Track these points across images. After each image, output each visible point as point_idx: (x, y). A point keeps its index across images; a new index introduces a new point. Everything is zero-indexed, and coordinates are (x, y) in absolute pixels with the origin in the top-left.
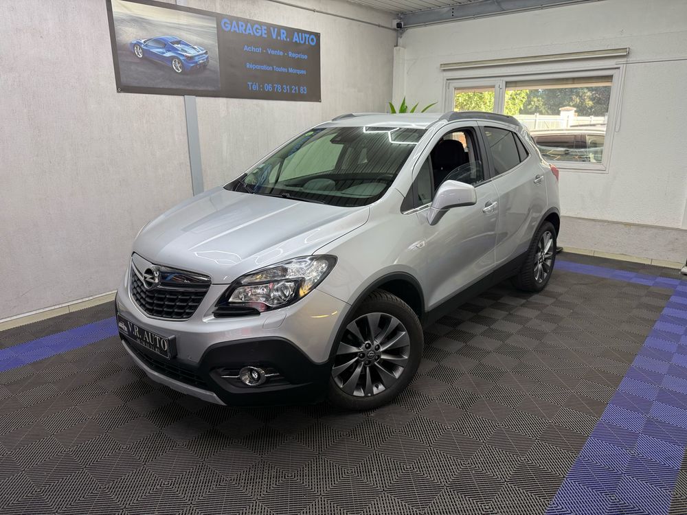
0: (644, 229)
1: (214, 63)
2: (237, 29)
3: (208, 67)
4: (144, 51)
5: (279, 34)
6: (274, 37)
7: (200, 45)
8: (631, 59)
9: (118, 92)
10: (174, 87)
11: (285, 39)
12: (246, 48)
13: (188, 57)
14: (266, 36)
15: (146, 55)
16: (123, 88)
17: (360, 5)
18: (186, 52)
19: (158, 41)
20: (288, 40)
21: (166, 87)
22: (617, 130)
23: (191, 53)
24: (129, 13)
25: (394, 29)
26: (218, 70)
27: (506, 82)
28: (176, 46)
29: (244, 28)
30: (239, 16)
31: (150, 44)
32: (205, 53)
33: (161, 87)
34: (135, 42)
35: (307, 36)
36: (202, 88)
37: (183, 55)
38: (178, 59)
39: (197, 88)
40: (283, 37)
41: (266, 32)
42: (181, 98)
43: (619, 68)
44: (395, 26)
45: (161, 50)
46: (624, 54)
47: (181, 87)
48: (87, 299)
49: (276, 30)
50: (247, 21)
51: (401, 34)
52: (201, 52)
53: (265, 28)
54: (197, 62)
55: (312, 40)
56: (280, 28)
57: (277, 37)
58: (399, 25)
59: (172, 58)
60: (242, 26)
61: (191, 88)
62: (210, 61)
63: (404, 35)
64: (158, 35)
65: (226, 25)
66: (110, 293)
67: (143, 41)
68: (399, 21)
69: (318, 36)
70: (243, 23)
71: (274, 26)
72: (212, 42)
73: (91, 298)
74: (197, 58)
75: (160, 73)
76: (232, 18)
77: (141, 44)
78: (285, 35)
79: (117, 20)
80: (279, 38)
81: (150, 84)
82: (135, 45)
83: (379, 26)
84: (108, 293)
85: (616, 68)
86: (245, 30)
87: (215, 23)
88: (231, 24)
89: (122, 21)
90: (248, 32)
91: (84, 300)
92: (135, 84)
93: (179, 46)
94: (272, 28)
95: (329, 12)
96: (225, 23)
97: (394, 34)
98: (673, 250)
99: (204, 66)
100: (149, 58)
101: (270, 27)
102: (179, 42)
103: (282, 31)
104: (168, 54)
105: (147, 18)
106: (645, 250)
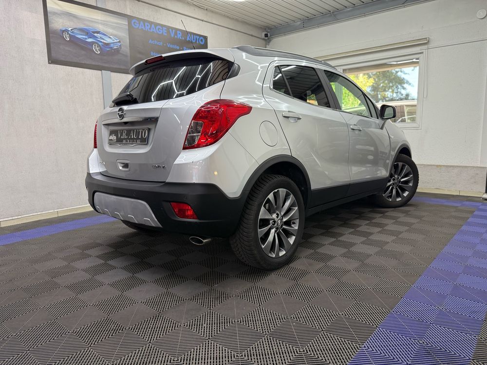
0: (452, 168)
1: (126, 49)
2: (143, 27)
3: (121, 52)
4: (71, 36)
5: (176, 34)
6: (172, 36)
7: (115, 36)
8: (431, 45)
9: (49, 63)
10: (94, 63)
11: (181, 38)
12: (150, 41)
13: (105, 43)
14: (166, 34)
15: (72, 39)
16: (52, 60)
17: (237, 20)
18: (104, 39)
19: (81, 30)
20: (183, 38)
21: (88, 63)
22: (425, 97)
23: (108, 40)
24: (59, 8)
25: (264, 39)
26: (129, 55)
27: (344, 70)
28: (95, 34)
29: (149, 27)
30: (145, 18)
31: (76, 31)
32: (118, 42)
33: (83, 62)
34: (64, 29)
35: (198, 37)
36: (115, 66)
37: (102, 42)
38: (98, 44)
39: (111, 66)
40: (179, 36)
41: (166, 31)
42: (99, 72)
43: (422, 53)
44: (263, 36)
45: (84, 37)
46: (425, 42)
47: (99, 64)
48: (16, 217)
49: (174, 31)
50: (151, 23)
51: (269, 42)
52: (116, 41)
53: (166, 29)
54: (112, 48)
55: (202, 40)
56: (177, 30)
57: (174, 36)
58: (266, 35)
59: (93, 43)
60: (148, 26)
61: (106, 65)
62: (122, 47)
63: (271, 43)
64: (82, 26)
65: (136, 24)
66: (36, 214)
67: (70, 29)
68: (266, 33)
69: (206, 38)
70: (148, 24)
71: (173, 28)
72: (124, 35)
73: (20, 217)
74: (112, 45)
75: (83, 52)
76: (139, 20)
77: (69, 31)
78: (181, 35)
79: (50, 13)
80: (176, 37)
81: (75, 60)
82: (63, 31)
83: (252, 36)
84: (34, 214)
85: (421, 53)
86: (150, 29)
87: (127, 21)
88: (139, 24)
89: (55, 13)
90: (152, 30)
91: (14, 218)
92: (63, 58)
93: (98, 35)
94: (170, 30)
95: (214, 22)
96: (134, 22)
97: (264, 42)
98: (475, 182)
99: (117, 51)
100: (74, 41)
101: (168, 28)
102: (98, 32)
103: (178, 32)
104: (90, 40)
105: (74, 13)
106: (454, 184)
